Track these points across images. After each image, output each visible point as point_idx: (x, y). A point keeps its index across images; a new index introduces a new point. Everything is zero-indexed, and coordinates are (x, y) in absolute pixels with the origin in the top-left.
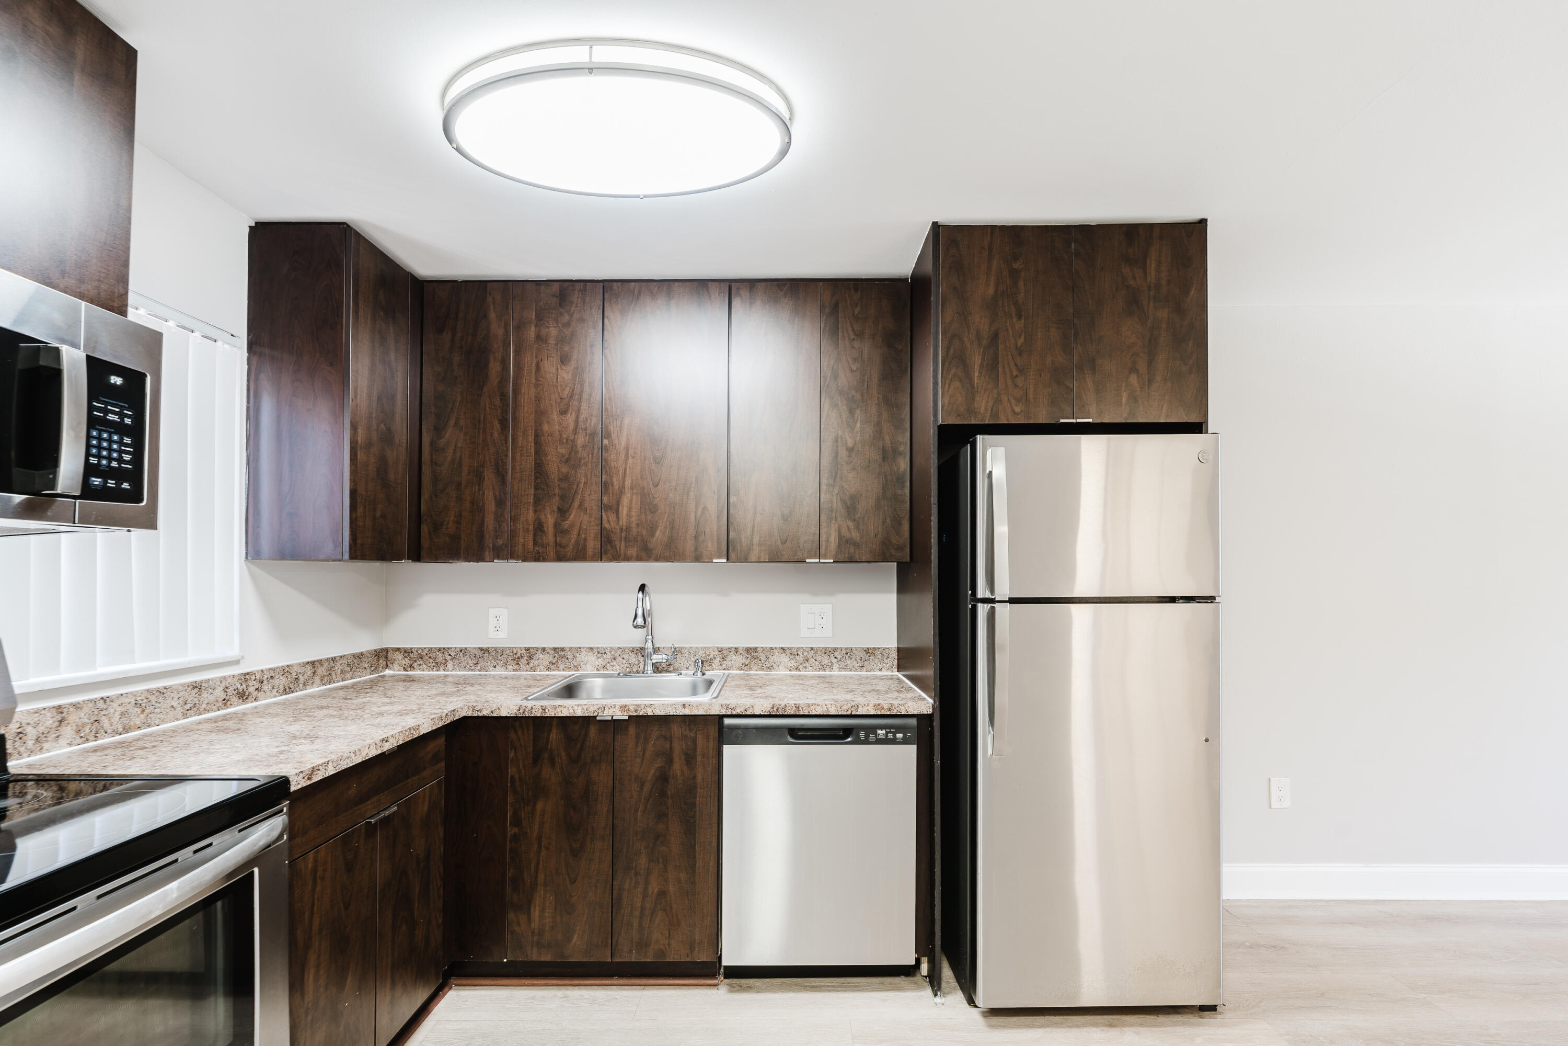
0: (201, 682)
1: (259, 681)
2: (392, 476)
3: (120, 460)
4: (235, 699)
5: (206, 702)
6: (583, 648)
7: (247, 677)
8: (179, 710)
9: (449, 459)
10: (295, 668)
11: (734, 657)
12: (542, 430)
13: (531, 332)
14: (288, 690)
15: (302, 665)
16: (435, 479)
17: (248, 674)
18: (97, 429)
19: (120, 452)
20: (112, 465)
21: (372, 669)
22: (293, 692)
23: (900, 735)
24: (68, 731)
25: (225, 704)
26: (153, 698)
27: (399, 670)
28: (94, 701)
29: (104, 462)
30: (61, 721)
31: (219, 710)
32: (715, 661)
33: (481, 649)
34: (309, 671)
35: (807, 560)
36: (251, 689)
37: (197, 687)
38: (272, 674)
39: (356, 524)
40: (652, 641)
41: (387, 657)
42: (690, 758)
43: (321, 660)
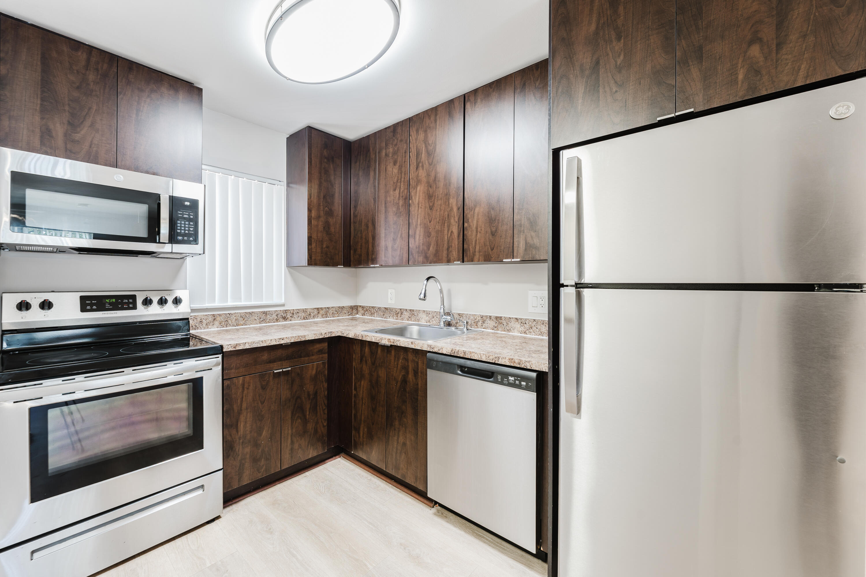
0: (267, 311)
1: (292, 314)
2: (332, 230)
3: (189, 230)
4: (281, 319)
5: (269, 319)
6: (421, 310)
7: (286, 311)
8: (258, 321)
9: (358, 219)
10: (309, 310)
11: (489, 321)
12: (387, 200)
13: (383, 154)
14: (305, 318)
15: (312, 309)
16: (355, 230)
17: (287, 310)
18: (180, 221)
19: (189, 227)
20: (186, 232)
21: (349, 314)
22: (308, 319)
23: (524, 383)
24: (217, 323)
25: (277, 321)
26: (247, 315)
27: (361, 315)
28: (226, 314)
29: (183, 231)
30: (214, 319)
31: (274, 323)
32: (479, 323)
33: (385, 308)
34: (316, 312)
35: (504, 260)
36: (288, 316)
37: (265, 313)
38: (298, 311)
39: (312, 251)
40: (444, 309)
41: (357, 309)
42: (416, 373)
43: (322, 308)
